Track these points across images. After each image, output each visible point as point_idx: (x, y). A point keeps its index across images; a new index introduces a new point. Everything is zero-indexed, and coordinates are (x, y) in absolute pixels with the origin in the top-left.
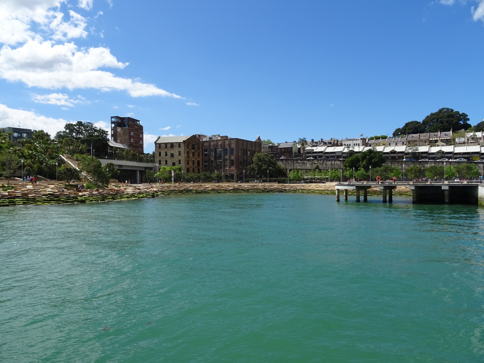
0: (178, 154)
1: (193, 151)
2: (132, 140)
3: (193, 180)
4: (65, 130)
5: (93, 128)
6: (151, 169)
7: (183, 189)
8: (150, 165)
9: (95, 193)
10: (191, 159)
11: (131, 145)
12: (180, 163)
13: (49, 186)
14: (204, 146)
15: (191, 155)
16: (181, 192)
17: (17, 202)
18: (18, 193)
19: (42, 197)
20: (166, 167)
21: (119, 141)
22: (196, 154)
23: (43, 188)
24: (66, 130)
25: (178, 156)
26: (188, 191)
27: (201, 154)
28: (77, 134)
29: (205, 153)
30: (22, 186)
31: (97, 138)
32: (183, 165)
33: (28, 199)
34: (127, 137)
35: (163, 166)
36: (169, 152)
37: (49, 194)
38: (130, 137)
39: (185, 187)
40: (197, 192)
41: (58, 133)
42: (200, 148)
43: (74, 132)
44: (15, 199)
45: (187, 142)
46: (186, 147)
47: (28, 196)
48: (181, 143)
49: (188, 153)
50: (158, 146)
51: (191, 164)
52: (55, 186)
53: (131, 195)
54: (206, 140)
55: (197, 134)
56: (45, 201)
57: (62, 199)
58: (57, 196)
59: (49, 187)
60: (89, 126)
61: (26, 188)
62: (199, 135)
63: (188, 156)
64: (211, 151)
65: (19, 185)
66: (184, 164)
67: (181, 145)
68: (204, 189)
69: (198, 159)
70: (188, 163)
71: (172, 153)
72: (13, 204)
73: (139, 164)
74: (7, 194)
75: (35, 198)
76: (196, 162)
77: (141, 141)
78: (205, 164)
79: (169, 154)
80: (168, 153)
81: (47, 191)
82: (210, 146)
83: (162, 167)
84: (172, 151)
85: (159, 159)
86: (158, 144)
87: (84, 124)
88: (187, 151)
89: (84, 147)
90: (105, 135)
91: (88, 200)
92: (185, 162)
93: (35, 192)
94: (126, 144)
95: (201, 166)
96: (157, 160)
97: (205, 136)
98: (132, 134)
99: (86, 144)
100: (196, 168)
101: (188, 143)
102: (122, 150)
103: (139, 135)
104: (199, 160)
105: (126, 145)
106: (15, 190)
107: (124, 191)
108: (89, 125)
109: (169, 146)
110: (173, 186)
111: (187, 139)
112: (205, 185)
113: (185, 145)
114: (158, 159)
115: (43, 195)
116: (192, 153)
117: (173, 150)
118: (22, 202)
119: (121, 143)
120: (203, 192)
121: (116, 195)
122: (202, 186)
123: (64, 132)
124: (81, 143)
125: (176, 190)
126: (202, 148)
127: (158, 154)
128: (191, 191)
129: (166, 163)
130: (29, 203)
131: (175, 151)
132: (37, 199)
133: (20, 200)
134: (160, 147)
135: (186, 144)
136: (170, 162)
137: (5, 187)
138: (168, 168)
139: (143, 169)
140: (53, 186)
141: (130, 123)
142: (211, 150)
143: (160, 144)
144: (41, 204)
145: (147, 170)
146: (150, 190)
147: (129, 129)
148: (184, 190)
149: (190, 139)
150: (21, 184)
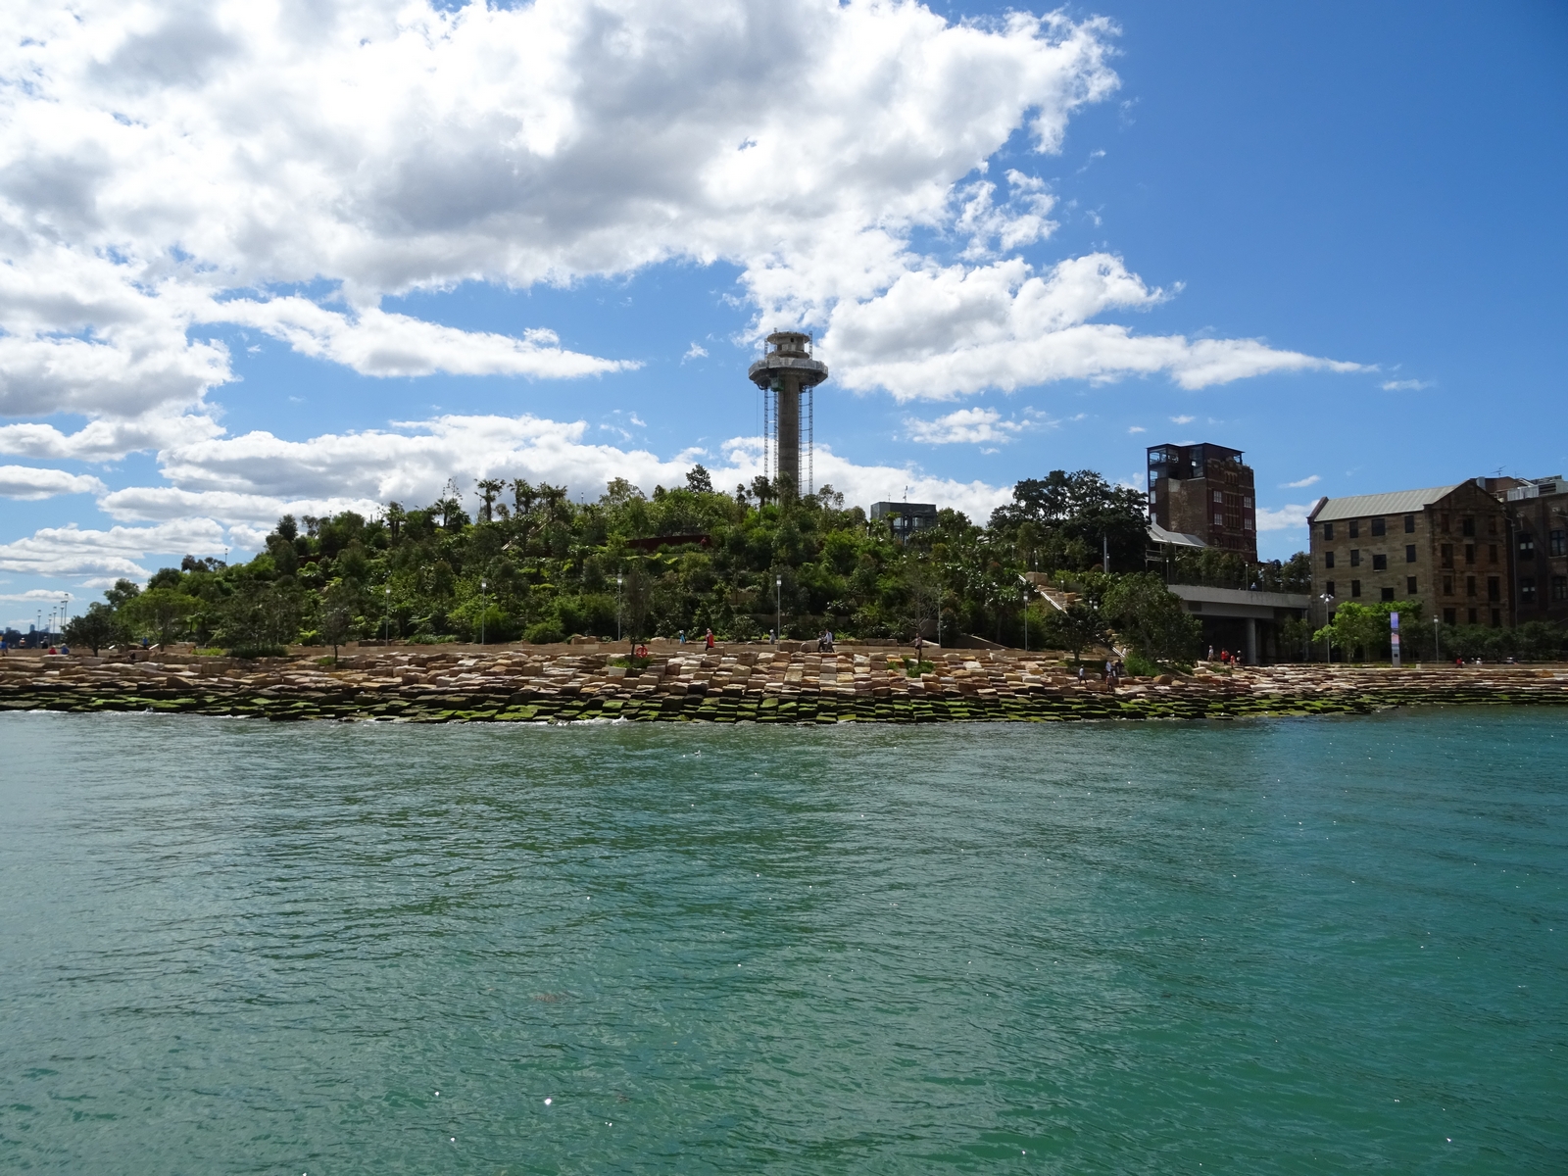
0: (1405, 556)
1: (1468, 541)
2: (1219, 520)
3: (1480, 652)
4: (1014, 502)
5: (1097, 488)
6: (1297, 613)
7: (1450, 684)
8: (1292, 600)
9: (1162, 688)
10: (1462, 572)
11: (1213, 536)
12: (1412, 589)
13: (1023, 663)
14: (1517, 521)
15: (1460, 558)
16: (1448, 696)
17: (952, 710)
18: (949, 682)
19: (1016, 698)
20: (1357, 606)
21: (1174, 525)
22: (1483, 552)
23: (1010, 671)
24: (1019, 500)
25: (1404, 563)
26: (1475, 695)
27: (1502, 551)
28: (1049, 512)
29: (1523, 547)
30: (951, 663)
31: (1112, 517)
32: (1426, 594)
33: (979, 702)
34: (1202, 510)
35: (1346, 604)
36: (1367, 550)
37: (1032, 689)
38: (1213, 509)
39: (1460, 679)
40: (1517, 700)
41: (997, 511)
42: (1499, 529)
43: (1042, 506)
44: (945, 701)
45: (1442, 510)
46: (1438, 530)
47: (977, 693)
48: (1418, 516)
49: (1447, 550)
50: (1323, 531)
51: (1460, 592)
52: (1040, 665)
53: (1282, 702)
54: (1521, 498)
55: (1480, 478)
56: (1027, 712)
57: (1074, 707)
58: (1056, 697)
59: (1023, 668)
60: (1086, 483)
61: (965, 669)
62: (1490, 482)
63: (1448, 563)
64: (1552, 539)
65: (943, 659)
66: (1430, 595)
67: (1417, 521)
68: (1547, 688)
69: (1488, 571)
70: (1448, 590)
71: (1378, 553)
72: (942, 714)
73: (1255, 598)
74: (922, 685)
75: (998, 701)
76: (1481, 582)
77: (1247, 522)
78: (1526, 590)
79: (1366, 558)
80: (1362, 554)
81: (1024, 678)
82: (1545, 517)
83: (1341, 606)
84: (1380, 545)
85: (1327, 578)
86: (1322, 525)
87: (1070, 478)
88: (1443, 542)
89: (1077, 548)
90: (1136, 506)
91: (1151, 713)
92: (1434, 584)
93: (991, 680)
94: (1198, 532)
95: (1505, 600)
96: (1318, 578)
97: (1518, 483)
98: (1218, 498)
99: (1081, 540)
100: (1483, 608)
101: (1446, 513)
102: (1193, 553)
103: (1239, 501)
104: (1494, 575)
105: (1200, 537)
106: (940, 675)
107: (1248, 686)
108: (1086, 479)
109: (1363, 529)
110: (1409, 675)
111: (1441, 500)
112: (1546, 672)
113: (1432, 522)
114: (1323, 579)
115: (1017, 692)
116: (1464, 550)
117: (1384, 542)
118: (966, 709)
119: (1181, 530)
120: (1546, 698)
121: (1234, 702)
122: (1535, 676)
123: (1013, 508)
124: (1065, 536)
125: (1424, 691)
126: (1508, 529)
127: (1321, 559)
128: (1487, 693)
129: (1356, 592)
130: (985, 713)
131: (1393, 547)
132: (1005, 703)
133: (959, 704)
134: (1328, 536)
135: (1438, 517)
136: (1371, 585)
137: (912, 664)
138: (1365, 609)
139: (1270, 616)
140: (1032, 665)
141: (1209, 461)
142: (1551, 533)
143: (1329, 525)
144: (1018, 718)
145: (1289, 619)
146: (1324, 686)
147: (1208, 484)
148: (1459, 688)
149: (1453, 496)
150: (947, 659)
